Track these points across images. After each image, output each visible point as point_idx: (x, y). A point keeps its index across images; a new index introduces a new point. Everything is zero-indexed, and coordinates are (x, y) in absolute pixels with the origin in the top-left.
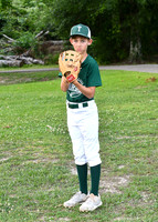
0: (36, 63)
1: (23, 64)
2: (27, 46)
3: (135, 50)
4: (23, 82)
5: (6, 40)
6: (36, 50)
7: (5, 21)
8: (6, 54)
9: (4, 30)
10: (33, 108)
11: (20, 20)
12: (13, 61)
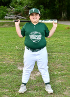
0: (23, 19)
3: (64, 15)
5: (11, 9)
6: (23, 13)
8: (11, 14)
9: (11, 5)
10: (13, 38)
11: (18, 1)
12: (14, 17)
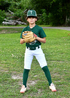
0: (23, 24)
1: (17, 24)
2: (19, 16)
3: (68, 20)
4: (14, 33)
5: (10, 13)
6: (23, 18)
7: (10, 4)
9: (10, 8)
11: (17, 4)
